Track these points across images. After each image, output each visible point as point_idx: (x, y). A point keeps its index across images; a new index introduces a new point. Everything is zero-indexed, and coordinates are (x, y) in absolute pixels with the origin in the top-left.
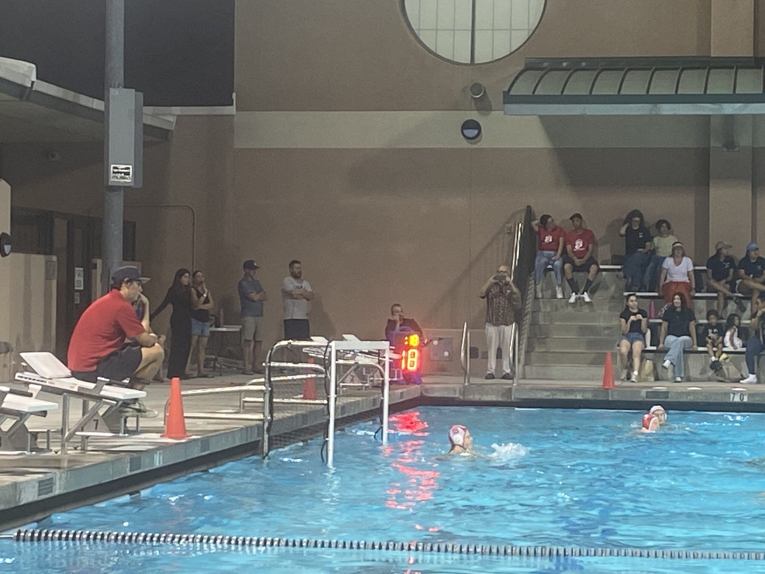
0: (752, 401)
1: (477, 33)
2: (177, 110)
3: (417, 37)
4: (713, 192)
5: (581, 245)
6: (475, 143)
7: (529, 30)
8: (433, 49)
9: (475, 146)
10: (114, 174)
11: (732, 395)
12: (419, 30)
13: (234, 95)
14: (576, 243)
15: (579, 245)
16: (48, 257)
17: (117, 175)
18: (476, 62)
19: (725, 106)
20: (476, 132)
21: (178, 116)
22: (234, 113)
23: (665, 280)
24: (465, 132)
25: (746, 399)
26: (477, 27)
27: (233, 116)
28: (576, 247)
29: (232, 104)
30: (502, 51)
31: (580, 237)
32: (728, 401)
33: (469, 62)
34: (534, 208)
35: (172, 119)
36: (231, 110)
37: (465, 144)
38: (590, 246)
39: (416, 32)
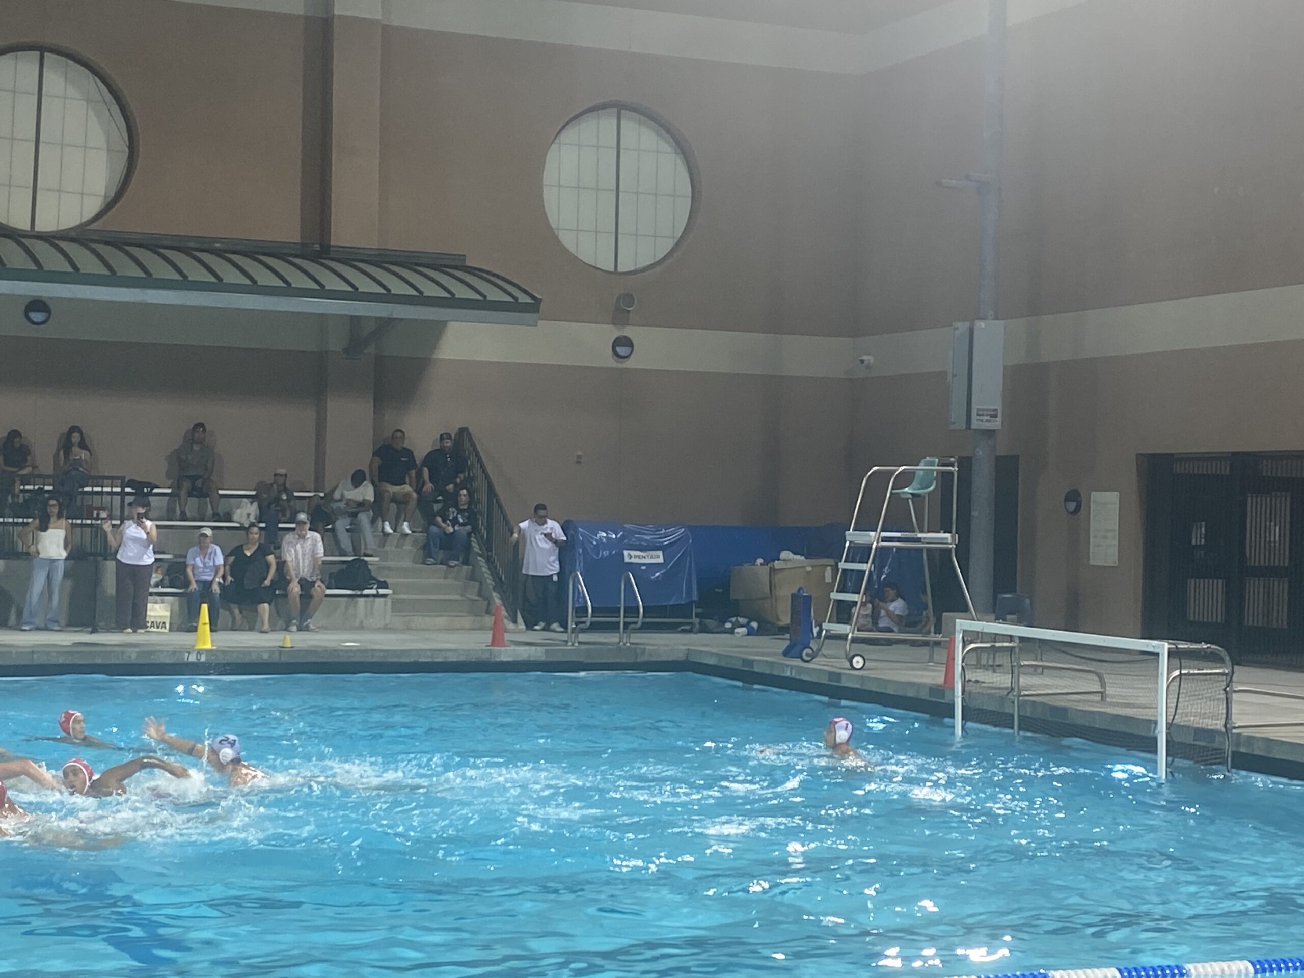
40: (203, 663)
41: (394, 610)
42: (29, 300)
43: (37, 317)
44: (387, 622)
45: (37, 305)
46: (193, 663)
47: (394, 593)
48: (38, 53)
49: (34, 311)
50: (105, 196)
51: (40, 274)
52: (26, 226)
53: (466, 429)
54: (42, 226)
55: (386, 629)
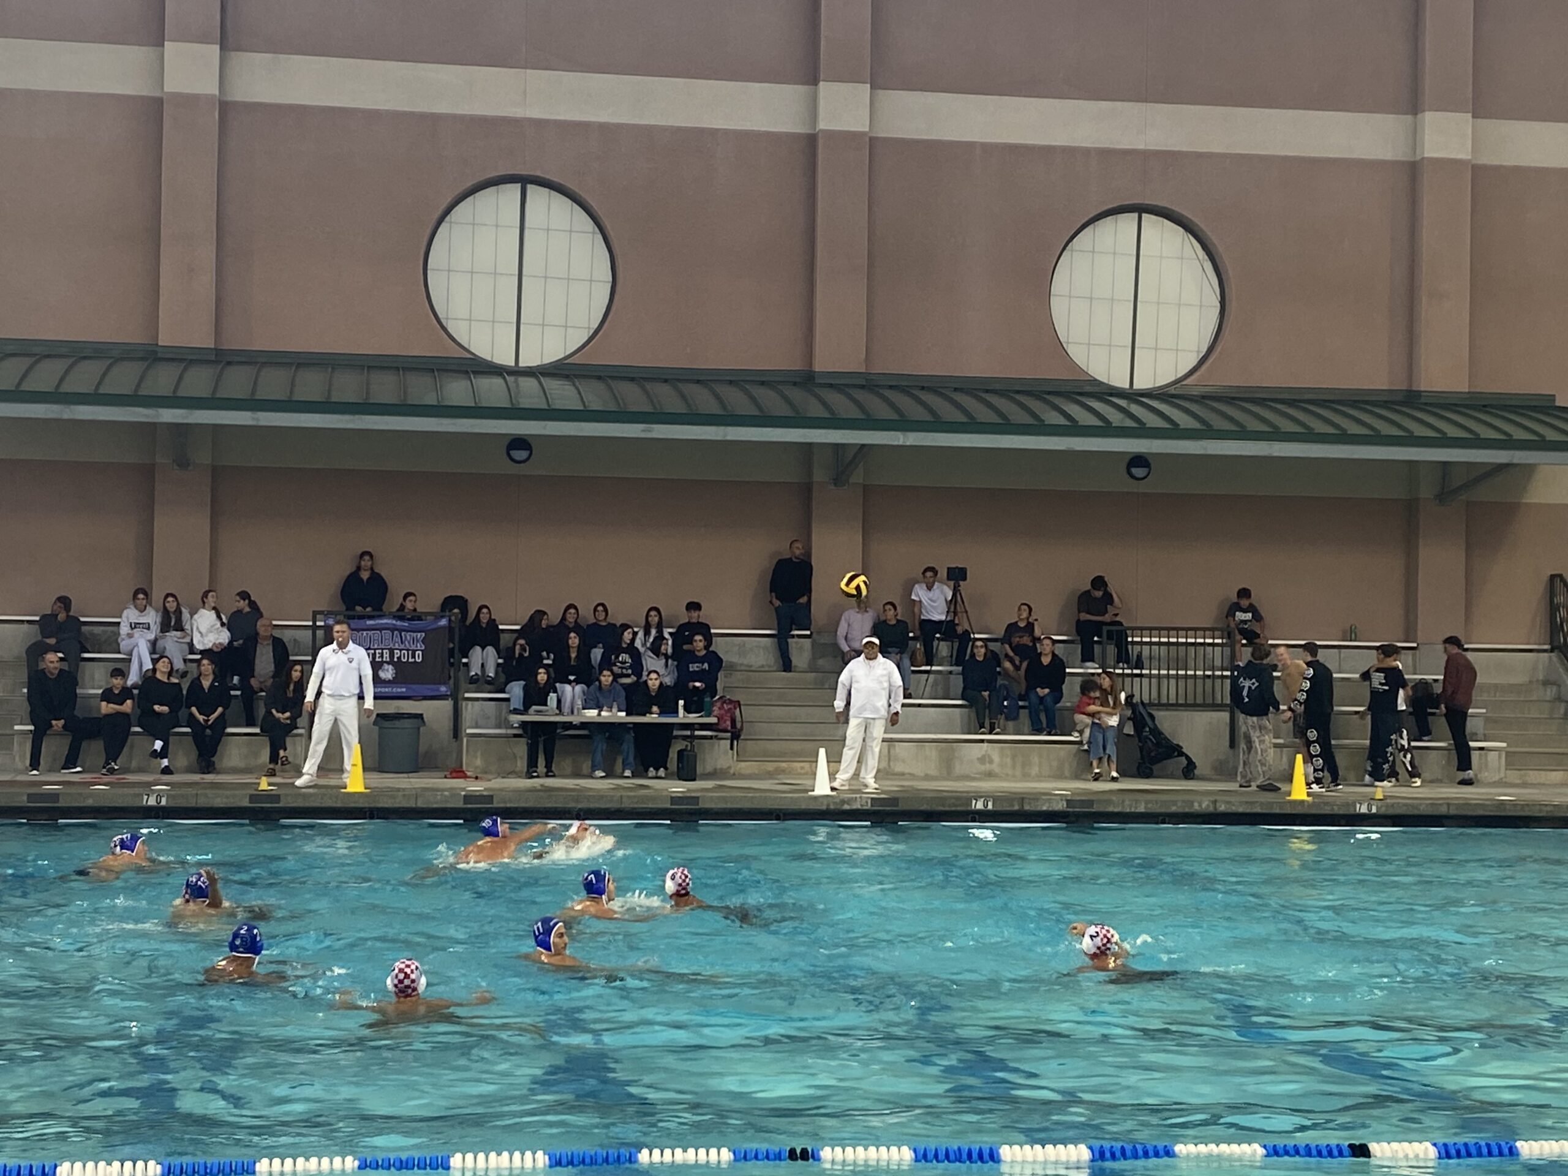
0: (172, 804)
4: (160, 524)
11: (146, 797)
19: (162, 411)
25: (164, 802)
32: (139, 805)
40: (1374, 816)
41: (1509, 765)
42: (1131, 456)
43: (1138, 472)
44: (1502, 775)
45: (1138, 460)
46: (1364, 815)
47: (1508, 746)
48: (1136, 215)
49: (1135, 467)
50: (1198, 352)
51: (1142, 431)
52: (1126, 385)
53: (1560, 576)
54: (1139, 385)
55: (1500, 783)
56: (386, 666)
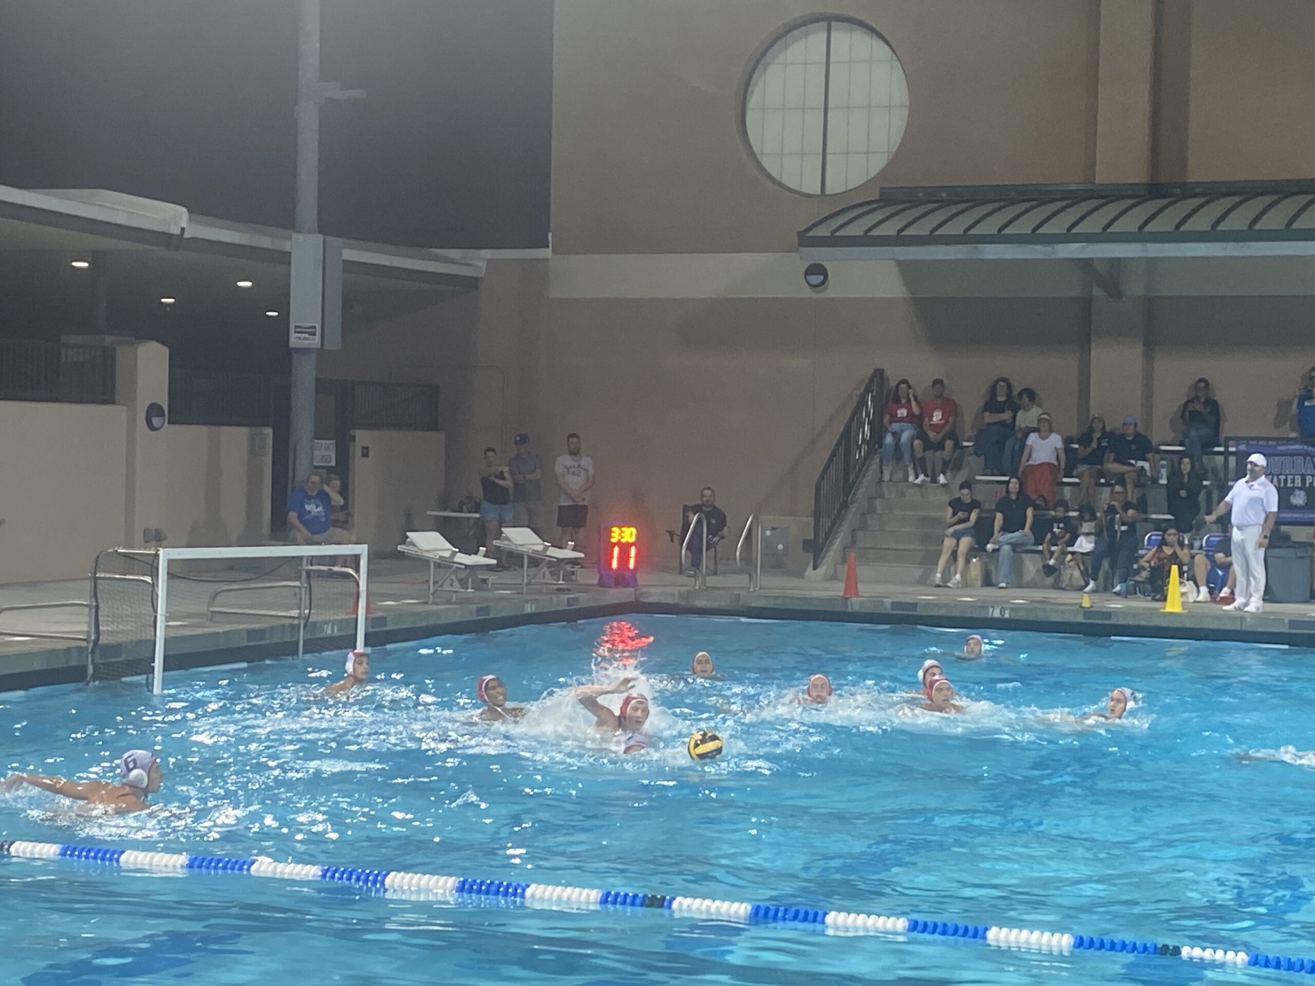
0: (1014, 617)
1: (829, 158)
2: (487, 254)
3: (758, 164)
5: (940, 417)
6: (820, 292)
7: (889, 153)
8: (777, 176)
9: (821, 296)
10: (296, 335)
11: (991, 609)
12: (762, 154)
13: (550, 236)
14: (935, 414)
15: (937, 417)
16: (254, 429)
17: (299, 335)
18: (828, 191)
20: (822, 277)
21: (489, 261)
22: (550, 256)
23: (1028, 460)
24: (810, 278)
26: (829, 150)
27: (548, 260)
28: (934, 419)
29: (548, 247)
30: (857, 178)
31: (942, 407)
32: (986, 615)
33: (818, 192)
34: (888, 372)
35: (483, 264)
36: (546, 253)
37: (809, 293)
38: (951, 419)
39: (759, 157)
56: (1297, 492)
